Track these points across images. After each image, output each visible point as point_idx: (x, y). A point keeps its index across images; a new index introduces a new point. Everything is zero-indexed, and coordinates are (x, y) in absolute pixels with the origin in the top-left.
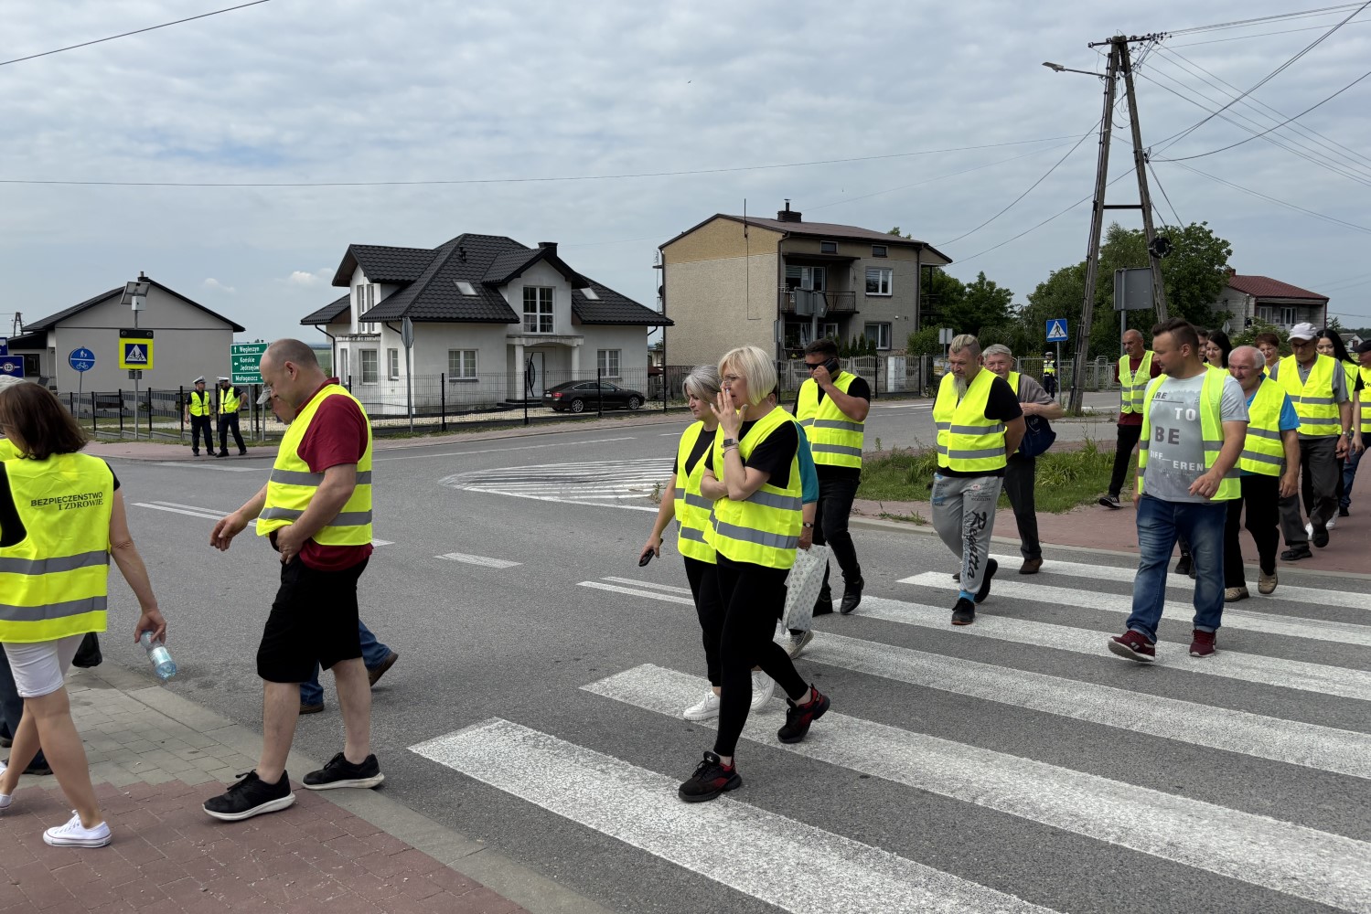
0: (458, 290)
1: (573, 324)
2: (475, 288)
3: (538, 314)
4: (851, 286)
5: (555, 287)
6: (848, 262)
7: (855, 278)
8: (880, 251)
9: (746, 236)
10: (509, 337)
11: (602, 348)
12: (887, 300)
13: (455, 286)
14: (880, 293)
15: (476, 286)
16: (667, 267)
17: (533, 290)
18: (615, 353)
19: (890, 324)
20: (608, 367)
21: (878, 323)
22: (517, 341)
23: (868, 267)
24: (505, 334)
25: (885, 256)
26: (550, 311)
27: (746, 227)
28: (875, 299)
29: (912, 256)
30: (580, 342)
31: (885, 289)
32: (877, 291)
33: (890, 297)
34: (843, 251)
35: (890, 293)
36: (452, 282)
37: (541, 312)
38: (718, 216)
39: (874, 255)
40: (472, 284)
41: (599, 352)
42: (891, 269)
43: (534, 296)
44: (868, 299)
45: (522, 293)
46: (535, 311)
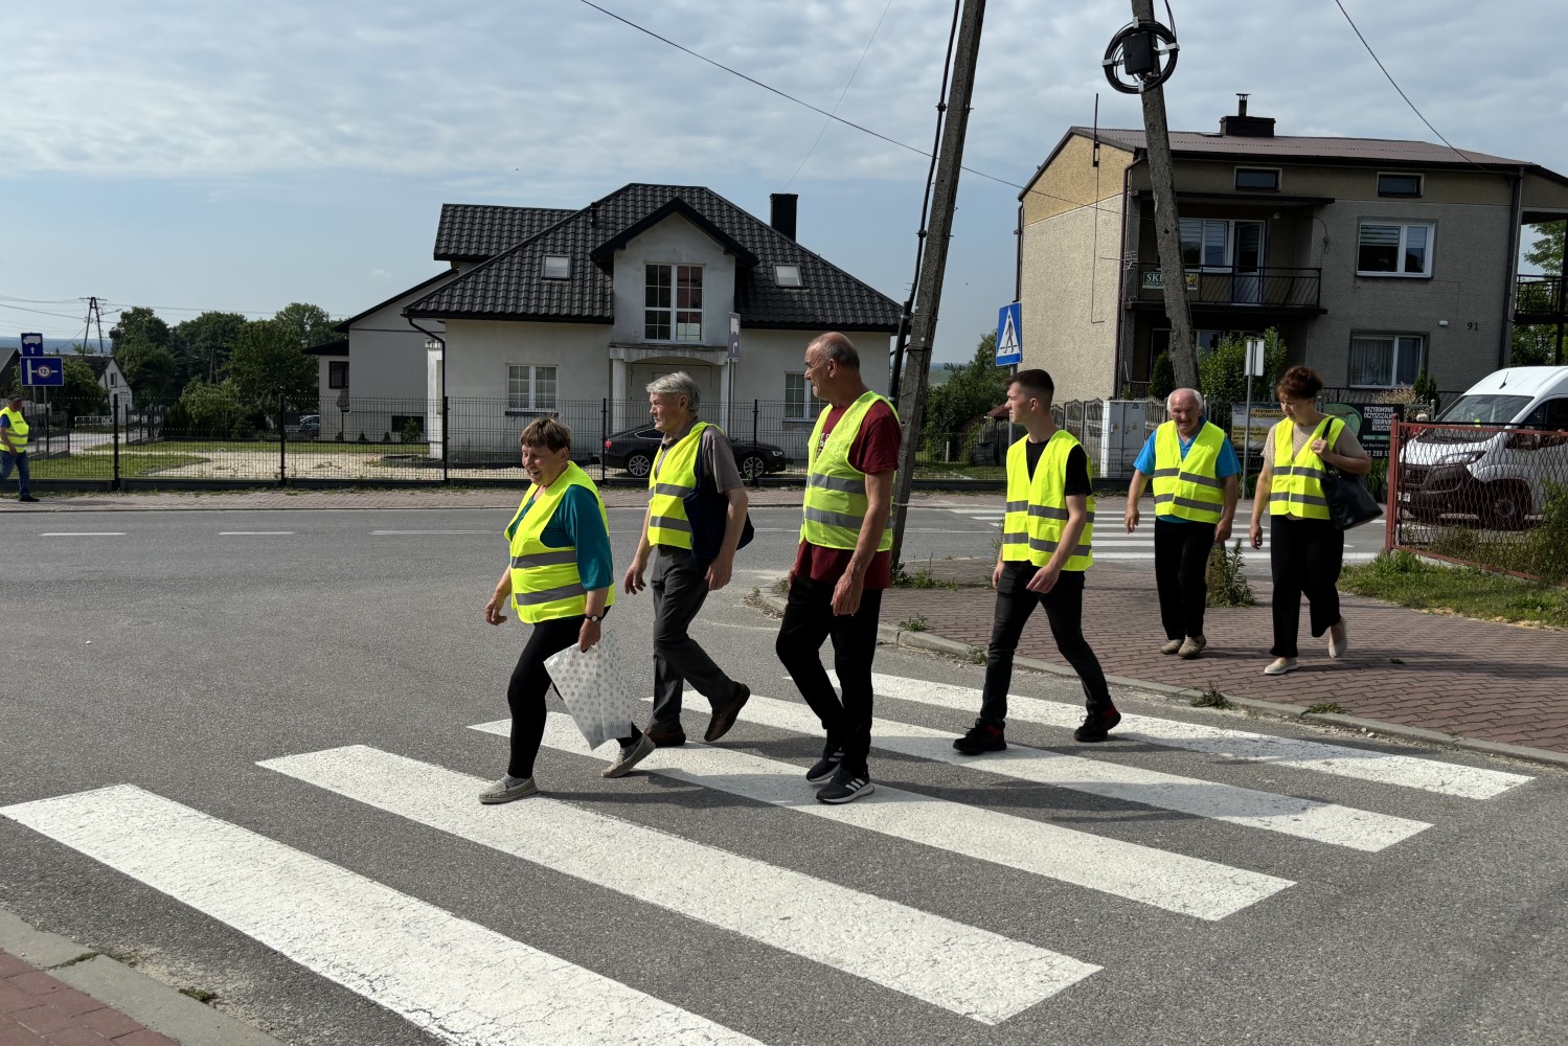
0: (539, 270)
2: (574, 267)
3: (674, 309)
4: (1315, 256)
5: (705, 265)
6: (1306, 210)
7: (1326, 242)
8: (1408, 187)
9: (1096, 164)
10: (609, 346)
11: (794, 370)
12: (1418, 286)
13: (541, 264)
14: (1401, 271)
16: (1025, 231)
17: (667, 271)
19: (1426, 336)
20: (808, 403)
21: (1394, 333)
23: (1365, 218)
24: (601, 342)
25: (1417, 195)
26: (698, 304)
27: (1097, 146)
28: (1380, 285)
29: (1499, 194)
31: (1414, 262)
32: (1394, 268)
33: (1426, 280)
34: (1291, 185)
35: (1427, 272)
36: (542, 256)
37: (678, 307)
38: (1074, 131)
39: (1382, 194)
40: (574, 261)
41: (788, 376)
42: (1431, 221)
43: (667, 280)
44: (1360, 283)
45: (643, 273)
46: (668, 305)
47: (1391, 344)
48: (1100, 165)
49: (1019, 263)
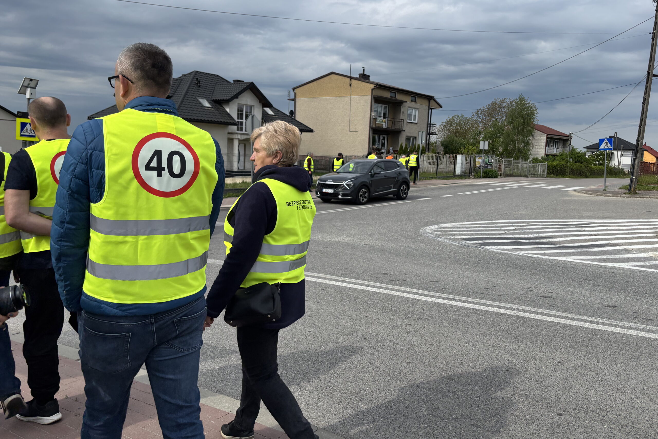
0: (200, 103)
2: (210, 103)
4: (401, 116)
5: (253, 106)
6: (401, 103)
7: (403, 112)
8: (413, 99)
9: (350, 85)
10: (229, 133)
12: (415, 125)
13: (198, 101)
15: (210, 102)
17: (242, 107)
19: (416, 138)
21: (411, 137)
22: (235, 136)
23: (409, 107)
24: (226, 132)
25: (415, 101)
27: (350, 80)
28: (410, 124)
29: (426, 102)
33: (416, 123)
34: (399, 97)
35: (417, 121)
36: (196, 98)
38: (332, 73)
39: (412, 101)
40: (207, 100)
42: (417, 109)
43: (242, 110)
44: (407, 124)
45: (237, 109)
46: (243, 119)
47: (410, 139)
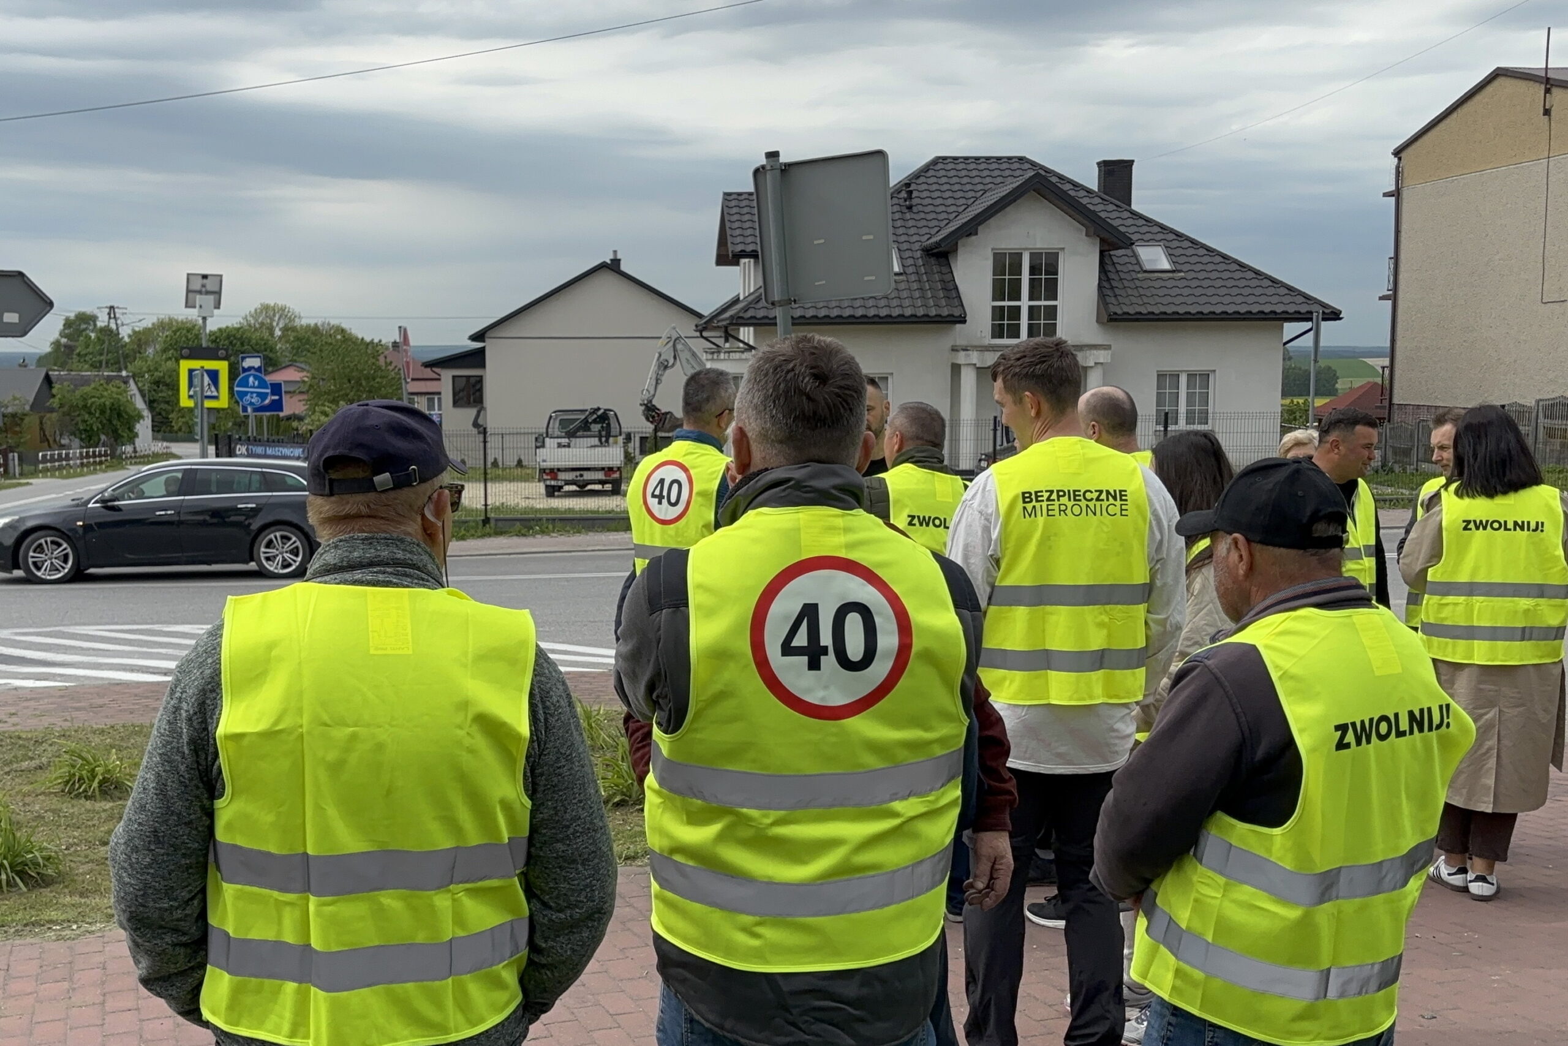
1: (1097, 321)
3: (1025, 303)
5: (1063, 249)
9: (1547, 112)
10: (954, 349)
11: (1169, 366)
15: (908, 255)
16: (1405, 193)
17: (1016, 258)
18: (1201, 379)
20: (1182, 408)
22: (965, 358)
24: (949, 343)
26: (1052, 294)
27: (1548, 91)
30: (1102, 356)
37: (1031, 298)
38: (1498, 74)
41: (1161, 376)
43: (1017, 269)
45: (990, 263)
46: (1018, 298)
48: (1553, 113)
49: (1398, 232)
